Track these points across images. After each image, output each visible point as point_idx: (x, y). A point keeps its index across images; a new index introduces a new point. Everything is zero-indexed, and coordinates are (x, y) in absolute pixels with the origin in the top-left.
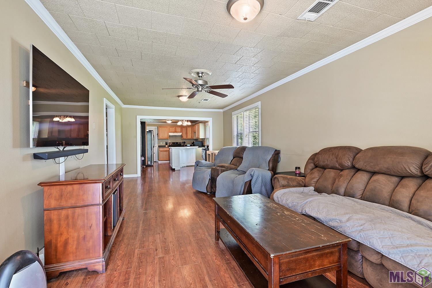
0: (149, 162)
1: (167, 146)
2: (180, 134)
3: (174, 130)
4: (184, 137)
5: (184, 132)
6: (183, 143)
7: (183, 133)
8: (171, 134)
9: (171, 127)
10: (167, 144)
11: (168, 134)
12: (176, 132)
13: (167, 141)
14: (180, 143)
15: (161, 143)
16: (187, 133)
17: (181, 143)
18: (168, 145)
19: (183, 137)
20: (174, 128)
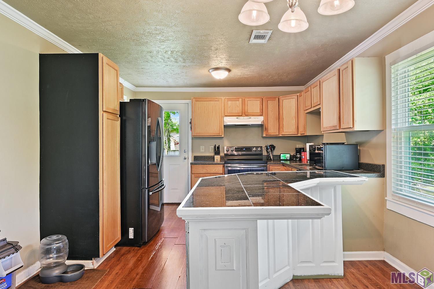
0: (131, 230)
1: (217, 158)
2: (258, 120)
3: (239, 110)
4: (273, 130)
5: (271, 113)
6: (267, 149)
7: (267, 118)
8: (230, 121)
9: (229, 100)
10: (217, 151)
11: (222, 121)
12: (244, 114)
13: (217, 143)
14: (257, 147)
15: (202, 148)
16: (279, 118)
17: (261, 147)
18: (222, 154)
19: (266, 129)
20: (239, 103)
